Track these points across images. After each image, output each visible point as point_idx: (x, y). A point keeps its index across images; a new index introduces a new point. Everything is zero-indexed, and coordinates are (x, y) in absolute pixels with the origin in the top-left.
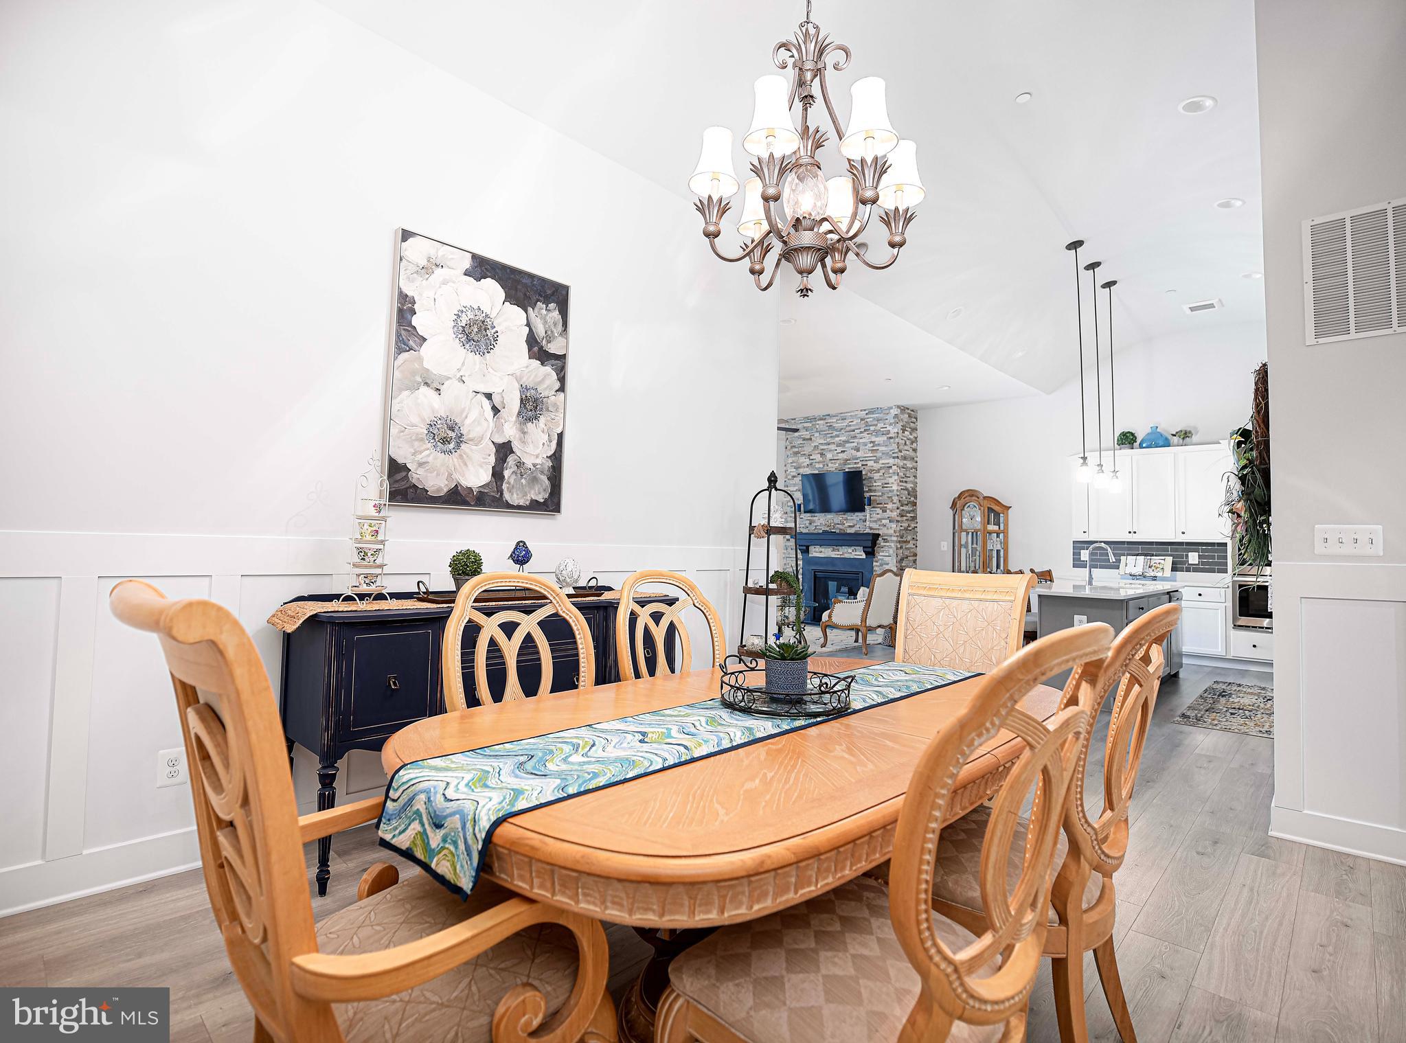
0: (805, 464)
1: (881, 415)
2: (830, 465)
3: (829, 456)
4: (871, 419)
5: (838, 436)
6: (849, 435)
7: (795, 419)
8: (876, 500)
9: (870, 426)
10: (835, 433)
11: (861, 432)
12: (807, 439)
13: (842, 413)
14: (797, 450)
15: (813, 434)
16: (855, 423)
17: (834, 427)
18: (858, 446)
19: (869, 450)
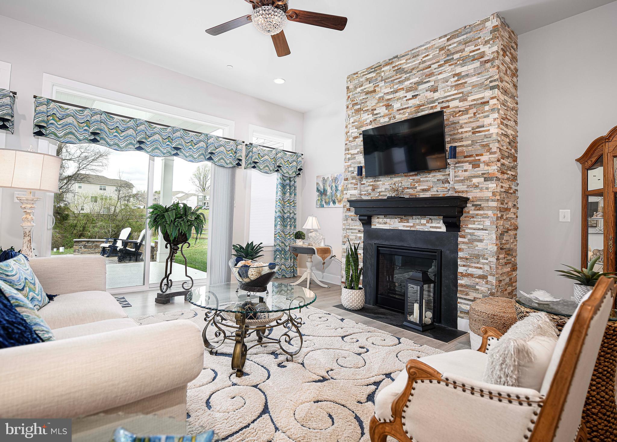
0: (368, 121)
1: (471, 35)
2: (397, 117)
3: (397, 105)
4: (455, 45)
5: (408, 79)
6: (423, 74)
7: (357, 73)
8: (462, 152)
9: (453, 54)
10: (404, 76)
11: (440, 66)
14: (359, 107)
15: (377, 84)
16: (431, 56)
17: (403, 69)
18: (436, 85)
19: (453, 86)
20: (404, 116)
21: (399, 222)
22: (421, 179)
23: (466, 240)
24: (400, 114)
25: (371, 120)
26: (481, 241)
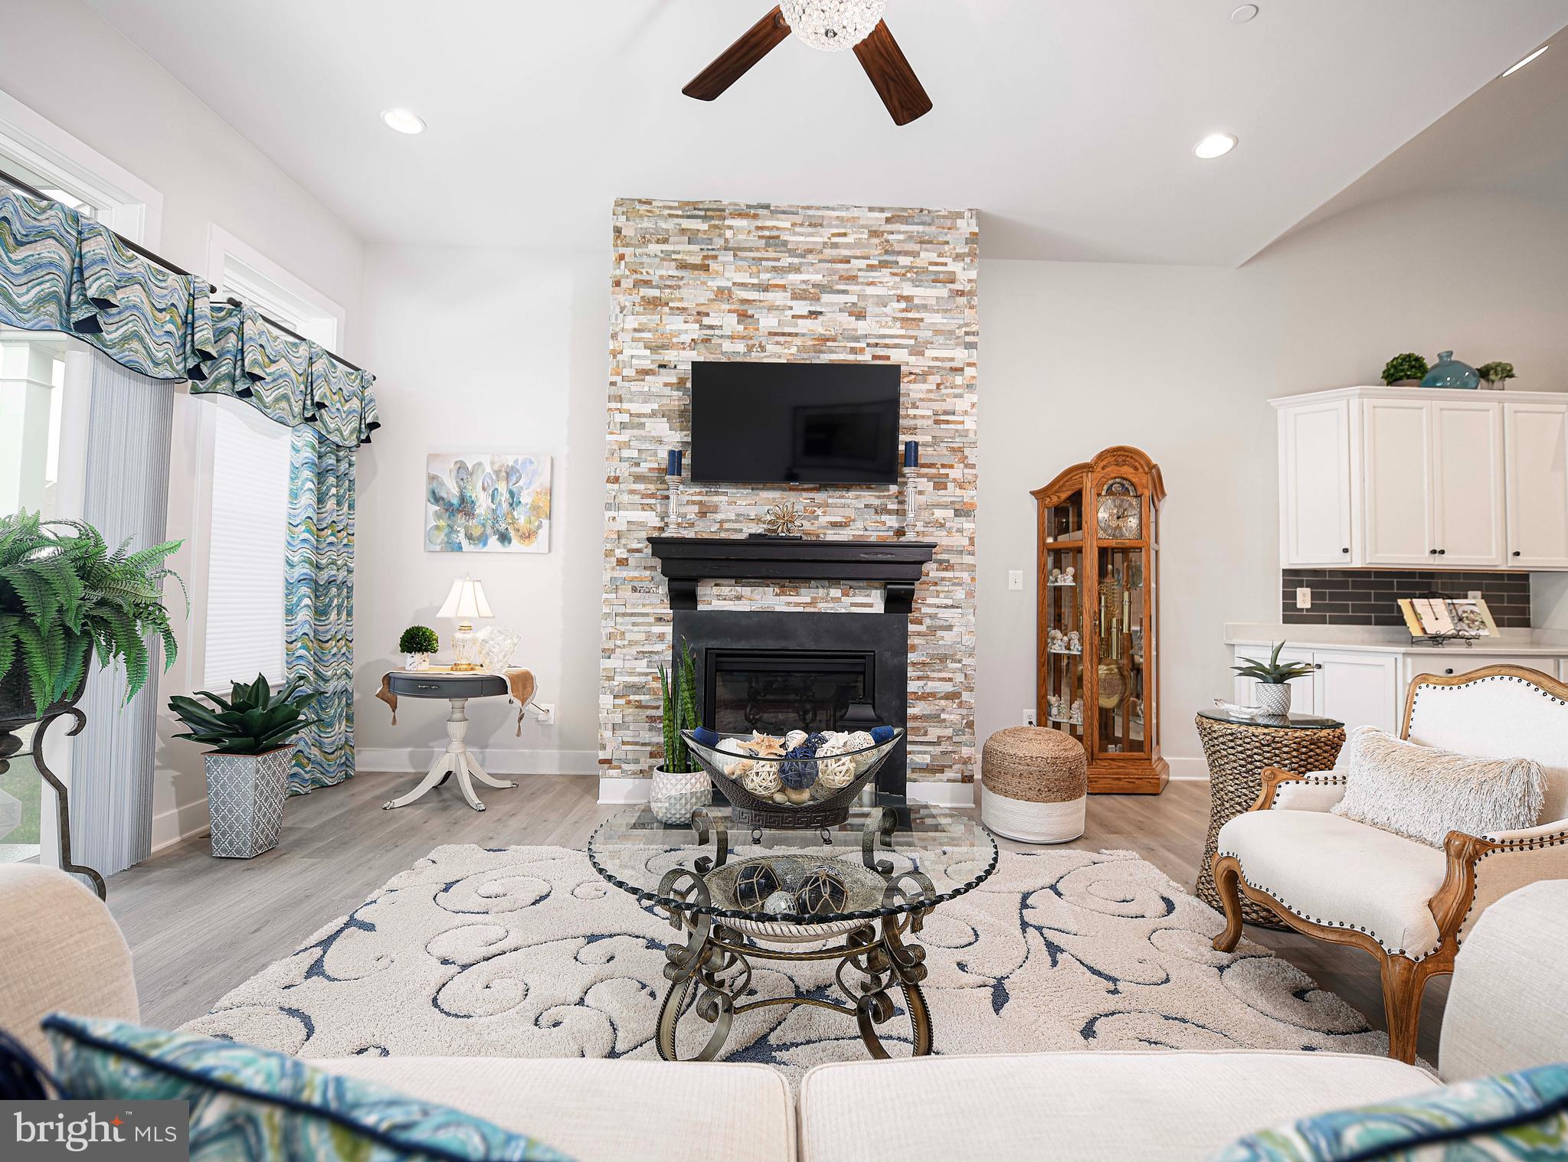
0: (686, 338)
1: (932, 230)
2: (768, 347)
3: (767, 322)
4: (901, 237)
5: (797, 270)
6: (834, 272)
7: (649, 202)
9: (899, 253)
10: (786, 261)
11: (871, 268)
12: (694, 267)
13: (809, 208)
14: (656, 293)
15: (714, 253)
16: (850, 239)
17: (785, 243)
18: (861, 304)
19: (897, 318)
20: (786, 351)
21: (777, 595)
22: (830, 501)
23: (922, 628)
24: (778, 343)
25: (696, 337)
26: (950, 628)
